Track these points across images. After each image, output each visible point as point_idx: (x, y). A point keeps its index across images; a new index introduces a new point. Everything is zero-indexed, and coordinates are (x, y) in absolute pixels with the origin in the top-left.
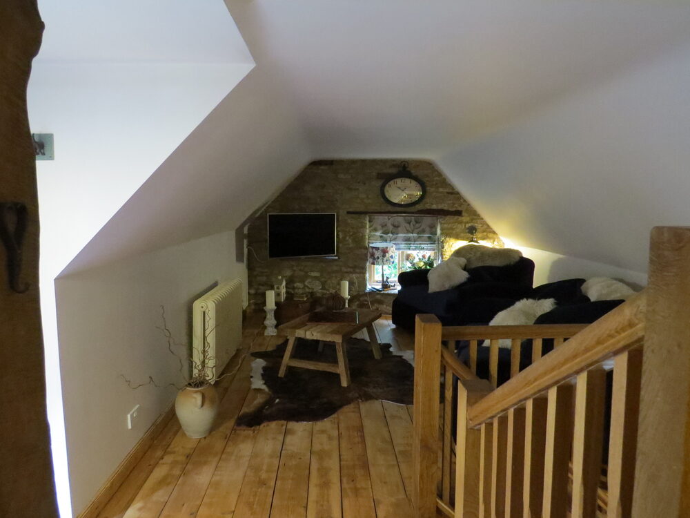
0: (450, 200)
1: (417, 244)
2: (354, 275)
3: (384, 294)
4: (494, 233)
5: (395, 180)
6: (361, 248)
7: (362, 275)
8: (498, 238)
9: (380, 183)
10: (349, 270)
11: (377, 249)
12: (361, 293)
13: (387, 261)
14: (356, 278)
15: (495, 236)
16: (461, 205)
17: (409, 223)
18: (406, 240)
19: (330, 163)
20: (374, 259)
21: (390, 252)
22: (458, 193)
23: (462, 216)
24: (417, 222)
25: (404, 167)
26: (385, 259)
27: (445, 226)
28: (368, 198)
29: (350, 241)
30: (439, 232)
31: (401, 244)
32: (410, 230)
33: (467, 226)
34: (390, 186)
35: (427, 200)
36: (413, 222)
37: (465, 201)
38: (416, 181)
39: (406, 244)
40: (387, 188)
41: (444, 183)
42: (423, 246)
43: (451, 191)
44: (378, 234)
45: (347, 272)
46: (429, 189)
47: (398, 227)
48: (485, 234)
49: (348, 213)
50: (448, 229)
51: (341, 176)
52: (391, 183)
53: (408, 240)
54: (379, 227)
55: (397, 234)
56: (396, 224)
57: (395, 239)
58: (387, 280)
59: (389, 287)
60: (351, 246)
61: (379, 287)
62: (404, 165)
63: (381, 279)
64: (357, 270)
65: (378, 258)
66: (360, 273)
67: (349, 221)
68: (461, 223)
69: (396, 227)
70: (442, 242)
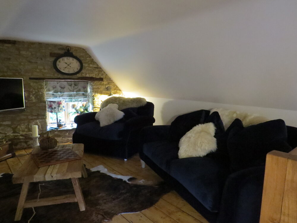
0: (96, 72)
1: (76, 98)
2: (38, 121)
3: (60, 130)
4: (120, 90)
5: (63, 58)
6: (41, 102)
7: (43, 120)
8: (122, 93)
9: (53, 59)
10: (34, 117)
11: (54, 102)
12: (44, 132)
13: (61, 109)
14: (40, 122)
15: (120, 92)
16: (102, 75)
17: (71, 86)
18: (69, 96)
19: (13, 42)
20: (52, 109)
21: (63, 104)
22: (101, 68)
23: (103, 81)
24: (75, 85)
25: (68, 50)
26: (60, 108)
27: (95, 87)
28: (44, 69)
29: (33, 98)
30: (89, 90)
31: (66, 98)
32: (72, 90)
33: (106, 86)
34: (60, 62)
35: (83, 71)
36: (73, 85)
37: (104, 73)
38: (77, 59)
39: (69, 98)
40: (58, 62)
41: (93, 61)
42: (80, 99)
43: (96, 66)
44: (51, 93)
45: (32, 119)
46: (85, 65)
47: (64, 88)
48: (115, 91)
49: (30, 79)
50: (96, 89)
51: (23, 53)
52: (61, 59)
53: (70, 96)
54: (51, 88)
55: (64, 92)
56: (62, 86)
57: (62, 96)
58: (60, 122)
59: (62, 126)
60: (34, 101)
61: (55, 126)
62: (68, 49)
63: (56, 121)
64: (40, 117)
65: (55, 108)
66: (42, 119)
67: (32, 84)
68: (103, 85)
69: (63, 88)
70: (93, 96)
